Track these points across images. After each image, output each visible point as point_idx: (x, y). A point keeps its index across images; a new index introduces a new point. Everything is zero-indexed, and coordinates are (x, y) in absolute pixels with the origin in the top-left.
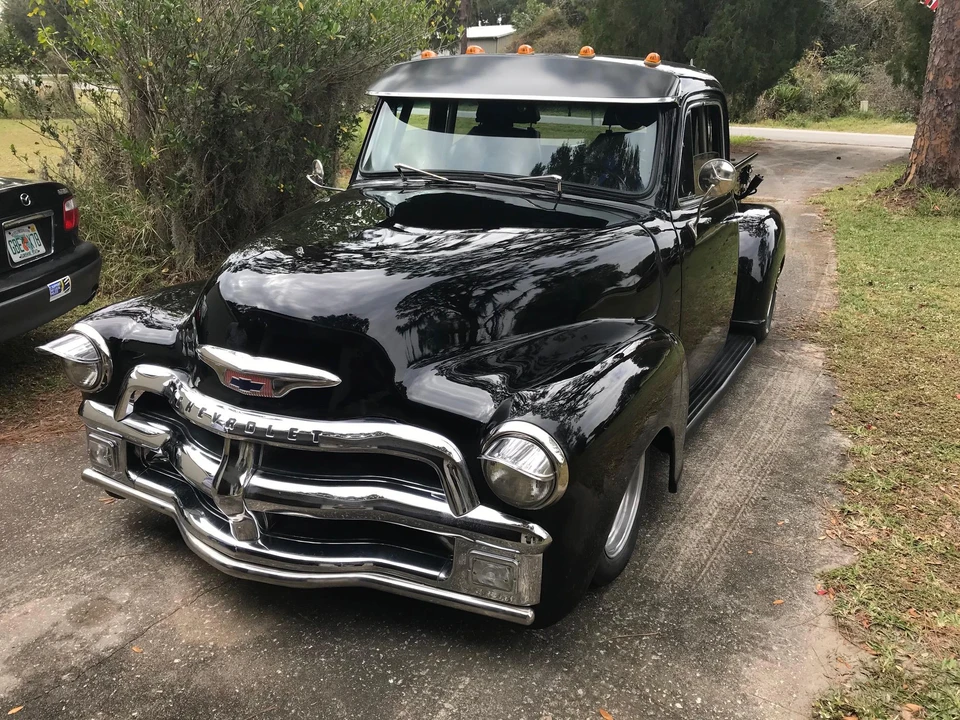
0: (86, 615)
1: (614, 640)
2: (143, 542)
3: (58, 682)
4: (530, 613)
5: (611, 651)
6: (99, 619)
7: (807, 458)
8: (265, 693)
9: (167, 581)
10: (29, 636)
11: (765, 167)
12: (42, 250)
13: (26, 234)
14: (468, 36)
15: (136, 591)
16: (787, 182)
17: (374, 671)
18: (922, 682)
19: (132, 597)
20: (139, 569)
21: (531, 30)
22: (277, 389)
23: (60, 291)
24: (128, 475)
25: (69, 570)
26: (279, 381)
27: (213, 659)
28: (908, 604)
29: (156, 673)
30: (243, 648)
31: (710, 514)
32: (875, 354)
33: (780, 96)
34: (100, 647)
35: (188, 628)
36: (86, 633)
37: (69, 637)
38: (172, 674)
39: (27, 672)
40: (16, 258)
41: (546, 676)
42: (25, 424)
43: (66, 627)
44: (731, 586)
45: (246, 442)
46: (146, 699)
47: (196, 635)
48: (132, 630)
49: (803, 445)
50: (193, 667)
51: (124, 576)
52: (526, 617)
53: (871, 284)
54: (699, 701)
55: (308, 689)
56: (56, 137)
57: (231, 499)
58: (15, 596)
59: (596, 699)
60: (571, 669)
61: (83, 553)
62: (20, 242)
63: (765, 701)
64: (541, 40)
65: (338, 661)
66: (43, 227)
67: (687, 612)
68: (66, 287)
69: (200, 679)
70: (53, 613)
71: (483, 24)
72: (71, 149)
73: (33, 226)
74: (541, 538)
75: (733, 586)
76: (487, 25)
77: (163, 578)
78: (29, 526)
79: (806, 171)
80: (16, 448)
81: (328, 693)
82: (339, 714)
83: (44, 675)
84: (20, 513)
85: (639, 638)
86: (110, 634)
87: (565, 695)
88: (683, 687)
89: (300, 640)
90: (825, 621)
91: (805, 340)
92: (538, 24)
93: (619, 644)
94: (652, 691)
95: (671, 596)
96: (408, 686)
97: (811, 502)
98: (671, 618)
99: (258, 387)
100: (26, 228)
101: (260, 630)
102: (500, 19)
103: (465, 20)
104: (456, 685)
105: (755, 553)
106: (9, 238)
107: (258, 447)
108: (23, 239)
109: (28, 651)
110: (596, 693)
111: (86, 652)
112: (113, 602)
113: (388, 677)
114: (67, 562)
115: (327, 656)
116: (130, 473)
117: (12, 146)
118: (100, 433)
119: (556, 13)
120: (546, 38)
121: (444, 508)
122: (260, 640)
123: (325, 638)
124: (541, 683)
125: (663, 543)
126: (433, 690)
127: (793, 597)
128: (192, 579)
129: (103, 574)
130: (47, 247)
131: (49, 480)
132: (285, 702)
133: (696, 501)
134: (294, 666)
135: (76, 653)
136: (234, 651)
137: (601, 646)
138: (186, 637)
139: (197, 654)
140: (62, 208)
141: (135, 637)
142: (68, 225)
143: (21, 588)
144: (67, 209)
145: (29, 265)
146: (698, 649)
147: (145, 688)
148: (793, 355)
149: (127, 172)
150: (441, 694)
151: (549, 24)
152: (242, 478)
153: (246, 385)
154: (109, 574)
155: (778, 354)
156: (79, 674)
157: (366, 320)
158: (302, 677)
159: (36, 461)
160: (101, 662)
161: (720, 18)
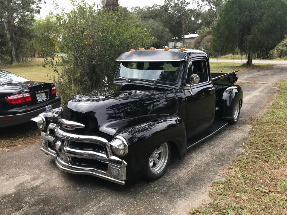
0: (34, 179)
1: (150, 193)
2: (52, 165)
3: (24, 191)
4: (124, 182)
5: (147, 195)
6: (36, 180)
7: (228, 154)
8: (64, 197)
9: (54, 173)
10: (21, 182)
11: (269, 73)
12: (46, 99)
13: (42, 95)
14: (185, 37)
15: (46, 175)
16: (273, 77)
17: (90, 194)
18: (223, 208)
19: (45, 176)
20: (49, 170)
21: (203, 35)
22: (72, 128)
23: (48, 108)
24: (48, 149)
25: (34, 170)
26: (72, 126)
27: (56, 189)
28: (232, 190)
29: (44, 191)
30: (64, 188)
31: (192, 167)
32: (268, 127)
33: (282, 50)
34: (34, 185)
35: (54, 183)
36: (33, 182)
37: (29, 183)
38: (47, 192)
39: (18, 189)
40: (39, 101)
41: (129, 199)
42: (37, 139)
43: (29, 181)
44: (187, 184)
45: (66, 140)
46: (40, 196)
47: (55, 185)
48: (42, 182)
49: (229, 151)
50: (52, 191)
51: (45, 172)
52: (122, 183)
53: (280, 108)
54: (163, 207)
55: (74, 197)
56: (57, 72)
57: (62, 152)
58: (21, 174)
59: (138, 204)
60: (136, 198)
61: (39, 167)
62: (40, 97)
63: (180, 209)
64: (205, 38)
65: (83, 192)
66: (46, 93)
67: (172, 188)
68: (50, 107)
69: (52, 193)
70: (28, 178)
71: (191, 34)
72: (61, 74)
73: (44, 93)
74: (125, 164)
75: (188, 183)
76: (192, 34)
77: (53, 173)
78: (30, 161)
79: (282, 74)
80: (33, 144)
81: (78, 198)
82: (78, 202)
83: (21, 190)
84: (29, 158)
85: (156, 193)
86: (37, 183)
87: (131, 203)
88: (161, 204)
89: (77, 187)
90: (208, 193)
91: (248, 123)
92: (205, 33)
93: (150, 194)
94: (153, 204)
95: (170, 184)
96: (96, 198)
97: (222, 165)
98: (167, 189)
99: (68, 127)
100: (42, 93)
101: (69, 185)
102: (196, 32)
103: (184, 33)
104: (107, 199)
105: (199, 176)
106: (37, 96)
107: (68, 141)
108: (41, 96)
109: (20, 185)
110: (139, 203)
111: (31, 186)
112: (40, 177)
113: (92, 196)
114: (34, 168)
115: (81, 191)
116: (49, 148)
117: (47, 74)
118: (43, 139)
119: (210, 30)
120: (207, 37)
121: (105, 156)
122: (68, 187)
123: (82, 187)
124: (127, 200)
125: (175, 172)
126: (101, 199)
127: (202, 187)
128: (59, 173)
129: (41, 171)
130: (47, 98)
131: (37, 151)
132: (68, 199)
133: (190, 163)
134: (73, 192)
135: (29, 186)
136: (62, 188)
137: (146, 194)
138: (53, 184)
139: (54, 188)
140: (52, 89)
141: (42, 184)
142: (53, 93)
143: (23, 173)
144: (53, 89)
145: (42, 102)
146: (170, 197)
147: (40, 194)
148: (242, 127)
149: (72, 80)
150: (103, 200)
151: (208, 33)
152: (64, 148)
153: (66, 127)
154: (42, 171)
155: (237, 127)
156: (28, 190)
157: (95, 112)
158: (74, 194)
159: (36, 147)
160: (34, 188)
161: (254, 29)
